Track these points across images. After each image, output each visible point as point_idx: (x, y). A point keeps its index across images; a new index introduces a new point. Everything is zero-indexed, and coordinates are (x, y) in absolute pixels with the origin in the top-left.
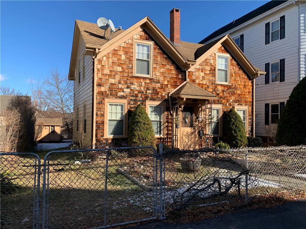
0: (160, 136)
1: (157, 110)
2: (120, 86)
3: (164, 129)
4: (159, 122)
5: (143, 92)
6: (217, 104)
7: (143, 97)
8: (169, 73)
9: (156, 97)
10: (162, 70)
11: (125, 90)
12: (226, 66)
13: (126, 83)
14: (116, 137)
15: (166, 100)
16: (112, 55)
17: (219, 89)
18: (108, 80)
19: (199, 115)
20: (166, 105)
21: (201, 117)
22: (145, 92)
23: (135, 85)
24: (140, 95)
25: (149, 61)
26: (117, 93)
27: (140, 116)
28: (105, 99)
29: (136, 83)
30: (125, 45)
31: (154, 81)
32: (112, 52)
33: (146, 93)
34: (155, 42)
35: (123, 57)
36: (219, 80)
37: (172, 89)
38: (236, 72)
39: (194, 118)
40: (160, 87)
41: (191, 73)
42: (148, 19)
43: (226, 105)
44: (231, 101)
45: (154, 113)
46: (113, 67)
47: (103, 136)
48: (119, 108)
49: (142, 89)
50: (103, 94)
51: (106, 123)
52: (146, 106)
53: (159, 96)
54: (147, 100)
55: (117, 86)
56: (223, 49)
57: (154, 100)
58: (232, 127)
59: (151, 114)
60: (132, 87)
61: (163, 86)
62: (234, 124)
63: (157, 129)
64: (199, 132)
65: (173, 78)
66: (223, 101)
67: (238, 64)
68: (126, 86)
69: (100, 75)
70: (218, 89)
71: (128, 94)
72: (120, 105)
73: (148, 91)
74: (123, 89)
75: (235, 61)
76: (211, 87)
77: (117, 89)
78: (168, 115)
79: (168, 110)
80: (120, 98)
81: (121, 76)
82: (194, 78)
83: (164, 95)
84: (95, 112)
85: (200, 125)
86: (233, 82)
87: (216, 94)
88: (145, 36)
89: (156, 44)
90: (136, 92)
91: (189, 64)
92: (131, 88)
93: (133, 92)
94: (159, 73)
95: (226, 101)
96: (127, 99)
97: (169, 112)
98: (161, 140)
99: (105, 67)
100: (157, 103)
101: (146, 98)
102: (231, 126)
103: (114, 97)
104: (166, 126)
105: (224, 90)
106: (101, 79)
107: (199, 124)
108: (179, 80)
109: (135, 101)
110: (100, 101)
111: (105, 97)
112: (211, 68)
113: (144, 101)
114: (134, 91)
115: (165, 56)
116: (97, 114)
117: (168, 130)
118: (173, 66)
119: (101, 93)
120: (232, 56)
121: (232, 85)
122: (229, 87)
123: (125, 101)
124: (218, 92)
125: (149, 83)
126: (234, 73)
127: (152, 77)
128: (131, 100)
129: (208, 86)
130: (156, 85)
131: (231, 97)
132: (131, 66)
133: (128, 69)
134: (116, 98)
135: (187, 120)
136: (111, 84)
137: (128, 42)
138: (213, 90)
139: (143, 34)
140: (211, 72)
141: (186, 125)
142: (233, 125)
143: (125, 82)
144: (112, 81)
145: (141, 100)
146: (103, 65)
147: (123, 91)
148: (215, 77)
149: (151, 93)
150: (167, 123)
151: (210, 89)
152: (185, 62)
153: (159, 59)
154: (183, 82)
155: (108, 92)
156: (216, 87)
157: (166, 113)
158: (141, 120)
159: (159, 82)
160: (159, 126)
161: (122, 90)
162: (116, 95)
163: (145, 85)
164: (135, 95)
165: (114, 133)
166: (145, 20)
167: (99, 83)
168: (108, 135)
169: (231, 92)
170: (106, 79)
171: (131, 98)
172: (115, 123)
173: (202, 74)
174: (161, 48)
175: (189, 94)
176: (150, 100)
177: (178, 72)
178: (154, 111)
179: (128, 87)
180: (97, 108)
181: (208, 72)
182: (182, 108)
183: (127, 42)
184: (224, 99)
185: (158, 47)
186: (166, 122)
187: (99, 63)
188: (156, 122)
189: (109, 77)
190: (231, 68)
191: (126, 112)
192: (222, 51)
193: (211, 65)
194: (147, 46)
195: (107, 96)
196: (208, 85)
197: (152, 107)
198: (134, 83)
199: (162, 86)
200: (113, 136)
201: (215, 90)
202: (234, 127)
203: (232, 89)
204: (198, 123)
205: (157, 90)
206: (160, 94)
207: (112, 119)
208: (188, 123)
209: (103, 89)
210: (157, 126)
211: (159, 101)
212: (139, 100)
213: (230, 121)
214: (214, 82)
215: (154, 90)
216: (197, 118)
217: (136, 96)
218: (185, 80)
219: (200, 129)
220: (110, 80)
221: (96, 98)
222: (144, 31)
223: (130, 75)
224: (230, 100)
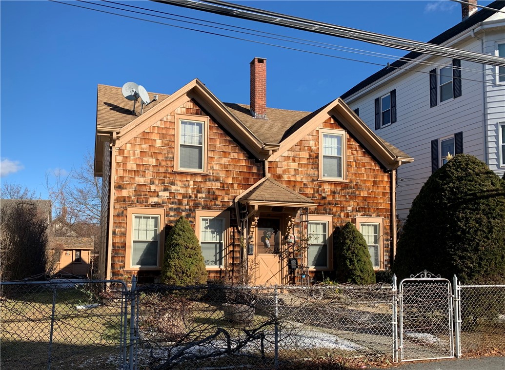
0: (219, 268)
1: (216, 225)
2: (153, 188)
3: (226, 256)
4: (218, 245)
5: (190, 197)
6: (323, 214)
7: (191, 204)
8: (235, 165)
9: (213, 203)
10: (224, 161)
11: (160, 193)
12: (339, 149)
13: (163, 183)
14: (145, 269)
15: (230, 209)
16: (141, 140)
17: (326, 190)
18: (134, 178)
19: (289, 233)
20: (231, 217)
21: (293, 236)
22: (193, 196)
23: (177, 185)
24: (185, 201)
25: (202, 147)
26: (148, 198)
27: (180, 235)
28: (128, 209)
29: (179, 183)
30: (161, 124)
31: (209, 178)
32: (140, 136)
33: (196, 197)
34: (211, 117)
35: (159, 143)
36: (326, 175)
37: (241, 191)
38: (358, 160)
39: (281, 237)
40: (219, 188)
41: (274, 165)
42: (197, 82)
43: (340, 216)
44: (350, 208)
45: (210, 230)
46: (142, 159)
47: (124, 267)
48: (151, 222)
49: (190, 191)
50: (124, 201)
51: (130, 247)
52: (195, 218)
53: (218, 203)
54: (198, 208)
55: (149, 188)
56: (332, 121)
57: (209, 208)
58: (346, 254)
59: (205, 232)
60: (173, 188)
61: (225, 186)
62: (350, 250)
63: (216, 255)
64: (289, 261)
65: (242, 173)
66: (334, 210)
67: (362, 146)
68: (163, 188)
69: (121, 173)
70: (324, 189)
71: (166, 200)
72: (152, 218)
73: (199, 195)
74: (158, 192)
75: (356, 140)
76: (310, 186)
77: (147, 193)
78: (234, 232)
79: (233, 224)
80: (152, 206)
81: (154, 172)
82: (279, 171)
83: (226, 200)
84: (112, 228)
85: (292, 251)
86: (352, 177)
87: (320, 197)
88: (194, 108)
89: (213, 120)
90: (180, 197)
91: (269, 150)
92: (171, 190)
93: (174, 197)
94: (218, 165)
95: (339, 209)
96: (165, 208)
97: (235, 228)
98: (221, 275)
99: (128, 160)
100: (215, 214)
101: (196, 206)
102: (344, 252)
103: (142, 205)
104: (231, 251)
105: (335, 190)
106: (122, 178)
107: (288, 248)
108: (253, 176)
109: (178, 211)
110: (120, 212)
111: (128, 206)
112: (310, 155)
113: (192, 210)
114: (176, 195)
115: (228, 138)
116: (115, 233)
117: (233, 258)
118: (242, 154)
119: (122, 199)
120: (349, 132)
121: (351, 182)
122: (344, 186)
123: (160, 212)
124: (324, 195)
125: (202, 182)
126: (354, 160)
127: (205, 172)
128: (171, 209)
129: (304, 184)
130: (212, 184)
131: (348, 203)
132: (171, 156)
133: (166, 161)
134: (145, 206)
135: (268, 242)
136: (139, 185)
137: (167, 119)
138: (314, 191)
139: (191, 105)
140: (311, 161)
141: (267, 249)
142: (347, 251)
143: (161, 182)
144: (140, 180)
145: (187, 210)
146: (127, 157)
147: (158, 196)
148: (318, 168)
149: (204, 198)
150: (232, 247)
151: (309, 189)
152: (261, 147)
153: (218, 143)
154: (260, 179)
155: (133, 198)
156: (320, 186)
157: (230, 229)
158: (180, 242)
159: (217, 180)
160: (218, 251)
161: (156, 194)
162: (147, 202)
163: (194, 185)
164: (177, 201)
165: (142, 262)
166: (192, 84)
167: (119, 184)
168: (132, 264)
169: (348, 193)
170: (131, 177)
171: (170, 206)
172: (145, 246)
173: (294, 165)
174: (221, 127)
175: (264, 199)
176: (203, 208)
177: (252, 163)
178: (210, 227)
179: (166, 190)
180: (115, 223)
181: (305, 162)
182: (256, 221)
183: (165, 120)
184: (335, 206)
185: (216, 125)
186: (230, 245)
187: (120, 154)
188: (214, 245)
189: (135, 174)
190: (348, 154)
191: (162, 228)
192: (332, 126)
193: (310, 149)
194: (197, 124)
195: (131, 204)
196: (304, 182)
197: (207, 220)
198: (175, 182)
199: (223, 187)
200: (140, 266)
201: (318, 192)
202: (349, 254)
203: (351, 188)
204: (287, 247)
205: (214, 192)
206: (220, 199)
207: (139, 240)
208: (269, 246)
209: (125, 193)
210: (214, 251)
211: (217, 210)
212: (184, 209)
213: (344, 243)
214: (315, 178)
215: (209, 192)
216: (286, 238)
217: (180, 202)
218: (264, 176)
219: (292, 257)
220: (137, 178)
221: (114, 207)
222: (193, 100)
223: (170, 170)
224: (346, 208)
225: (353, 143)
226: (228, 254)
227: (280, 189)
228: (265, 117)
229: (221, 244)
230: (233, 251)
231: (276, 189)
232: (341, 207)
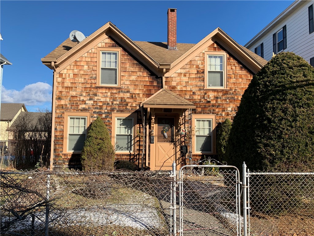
0: (130, 152)
1: (127, 123)
2: (82, 98)
3: (134, 144)
4: (129, 137)
5: (108, 104)
6: (208, 113)
7: (109, 108)
8: (141, 81)
9: (124, 108)
10: (133, 78)
11: (87, 102)
12: (221, 66)
13: (89, 95)
14: (77, 153)
15: (137, 112)
16: (74, 67)
17: (210, 96)
18: (68, 92)
19: (180, 128)
20: (138, 117)
21: (184, 130)
22: (110, 103)
23: (99, 96)
24: (104, 107)
25: (117, 69)
26: (79, 105)
27: (93, 130)
28: (65, 113)
29: (100, 95)
30: (88, 55)
31: (122, 91)
32: (73, 64)
33: (112, 104)
34: (123, 48)
35: (86, 67)
36: (211, 85)
37: (145, 99)
38: (236, 73)
39: (175, 131)
40: (129, 97)
41: (169, 79)
42: (110, 24)
43: (221, 115)
44: (230, 109)
45: (124, 127)
46: (74, 79)
47: (62, 152)
49: (108, 100)
50: (63, 107)
51: (66, 138)
52: (111, 118)
53: (128, 107)
54: (114, 112)
55: (79, 98)
56: (215, 46)
57: (122, 111)
58: (222, 143)
59: (120, 127)
60: (96, 98)
61: (134, 96)
62: (225, 139)
63: (128, 144)
64: (181, 148)
65: (146, 86)
66: (217, 110)
67: (239, 62)
68: (89, 98)
69: (60, 89)
70: (209, 96)
71: (91, 106)
72: (82, 118)
73: (115, 102)
74: (85, 101)
75: (235, 58)
76: (198, 93)
77: (78, 102)
78: (140, 128)
79: (139, 122)
80: (81, 111)
81: (82, 88)
82: (174, 84)
83: (134, 105)
84: (54, 125)
85: (183, 140)
86: (232, 86)
87: (205, 101)
88: (111, 43)
89: (125, 50)
90: (101, 104)
91: (163, 69)
92: (94, 99)
93: (97, 104)
94: (128, 81)
95: (221, 110)
96: (90, 111)
97: (141, 125)
98: (130, 157)
99: (65, 80)
100: (126, 115)
101: (112, 110)
102: (221, 141)
103: (74, 110)
104: (138, 141)
105: (218, 96)
106: (61, 92)
107: (181, 138)
108: (154, 88)
109: (100, 114)
110: (60, 115)
111: (65, 111)
112: (198, 71)
113: (109, 114)
114: (98, 103)
115: (135, 62)
116: (57, 129)
117: (140, 146)
118: (146, 73)
119: (61, 106)
120: (229, 53)
121: (231, 89)
122: (225, 92)
123: (87, 114)
124: (208, 100)
125: (116, 93)
126: (233, 74)
127: (119, 86)
128: (95, 112)
129: (193, 92)
130: (124, 95)
131: (228, 105)
132: (94, 76)
133: (91, 79)
134: (76, 111)
135: (166, 134)
136: (72, 96)
137: (92, 51)
138: (201, 97)
139: (108, 41)
140: (198, 75)
141: (165, 140)
142: (223, 140)
143: (87, 94)
144: (74, 93)
145: (106, 113)
146: (64, 78)
147: (85, 103)
148: (204, 80)
149: (118, 104)
150: (138, 138)
151: (197, 96)
152: (158, 67)
153: (128, 66)
154: (159, 90)
155: (68, 105)
156: (205, 94)
157: (138, 126)
158: (92, 134)
159: (128, 92)
160: (129, 141)
161: (84, 103)
162: (77, 108)
163: (111, 95)
164: (99, 107)
165: (75, 149)
166: (107, 26)
167: (59, 97)
168: (68, 150)
169: (228, 98)
170: (67, 92)
171: (94, 110)
172: (78, 137)
173: (185, 79)
174: (130, 54)
175: (155, 103)
176: (117, 111)
177: (153, 79)
178: (123, 124)
179: (90, 99)
180: (56, 122)
181: (193, 76)
182: (153, 119)
183: (90, 51)
184: (217, 107)
185: (127, 53)
186: (137, 136)
187: (60, 76)
188: (127, 136)
189: (70, 89)
190: (228, 69)
191: (88, 126)
192: (215, 49)
193: (197, 67)
194: (113, 53)
195: (67, 109)
196: (193, 91)
197: (121, 119)
198: (98, 94)
199: (132, 96)
200: (73, 151)
201: (204, 97)
202: (224, 143)
203: (230, 93)
204: (179, 138)
205: (125, 100)
206: (129, 105)
207: (74, 133)
208: (167, 137)
209: (63, 102)
210: (127, 140)
211: (128, 112)
212: (104, 112)
213: (221, 135)
214: (202, 88)
215: (121, 100)
216: (179, 131)
217: (101, 107)
218: (162, 87)
219: (184, 145)
220: (71, 92)
221: (56, 112)
222: (110, 37)
223: (93, 86)
224: (227, 108)
225: (232, 60)
226: (136, 143)
227: (171, 96)
228: (175, 48)
229: (131, 136)
230: (139, 141)
231: (168, 96)
232: (223, 108)
